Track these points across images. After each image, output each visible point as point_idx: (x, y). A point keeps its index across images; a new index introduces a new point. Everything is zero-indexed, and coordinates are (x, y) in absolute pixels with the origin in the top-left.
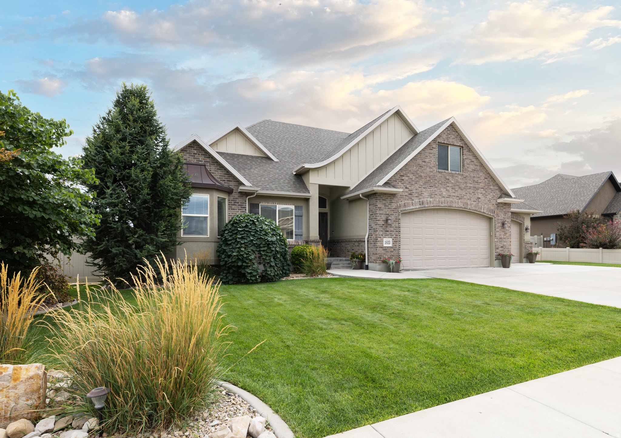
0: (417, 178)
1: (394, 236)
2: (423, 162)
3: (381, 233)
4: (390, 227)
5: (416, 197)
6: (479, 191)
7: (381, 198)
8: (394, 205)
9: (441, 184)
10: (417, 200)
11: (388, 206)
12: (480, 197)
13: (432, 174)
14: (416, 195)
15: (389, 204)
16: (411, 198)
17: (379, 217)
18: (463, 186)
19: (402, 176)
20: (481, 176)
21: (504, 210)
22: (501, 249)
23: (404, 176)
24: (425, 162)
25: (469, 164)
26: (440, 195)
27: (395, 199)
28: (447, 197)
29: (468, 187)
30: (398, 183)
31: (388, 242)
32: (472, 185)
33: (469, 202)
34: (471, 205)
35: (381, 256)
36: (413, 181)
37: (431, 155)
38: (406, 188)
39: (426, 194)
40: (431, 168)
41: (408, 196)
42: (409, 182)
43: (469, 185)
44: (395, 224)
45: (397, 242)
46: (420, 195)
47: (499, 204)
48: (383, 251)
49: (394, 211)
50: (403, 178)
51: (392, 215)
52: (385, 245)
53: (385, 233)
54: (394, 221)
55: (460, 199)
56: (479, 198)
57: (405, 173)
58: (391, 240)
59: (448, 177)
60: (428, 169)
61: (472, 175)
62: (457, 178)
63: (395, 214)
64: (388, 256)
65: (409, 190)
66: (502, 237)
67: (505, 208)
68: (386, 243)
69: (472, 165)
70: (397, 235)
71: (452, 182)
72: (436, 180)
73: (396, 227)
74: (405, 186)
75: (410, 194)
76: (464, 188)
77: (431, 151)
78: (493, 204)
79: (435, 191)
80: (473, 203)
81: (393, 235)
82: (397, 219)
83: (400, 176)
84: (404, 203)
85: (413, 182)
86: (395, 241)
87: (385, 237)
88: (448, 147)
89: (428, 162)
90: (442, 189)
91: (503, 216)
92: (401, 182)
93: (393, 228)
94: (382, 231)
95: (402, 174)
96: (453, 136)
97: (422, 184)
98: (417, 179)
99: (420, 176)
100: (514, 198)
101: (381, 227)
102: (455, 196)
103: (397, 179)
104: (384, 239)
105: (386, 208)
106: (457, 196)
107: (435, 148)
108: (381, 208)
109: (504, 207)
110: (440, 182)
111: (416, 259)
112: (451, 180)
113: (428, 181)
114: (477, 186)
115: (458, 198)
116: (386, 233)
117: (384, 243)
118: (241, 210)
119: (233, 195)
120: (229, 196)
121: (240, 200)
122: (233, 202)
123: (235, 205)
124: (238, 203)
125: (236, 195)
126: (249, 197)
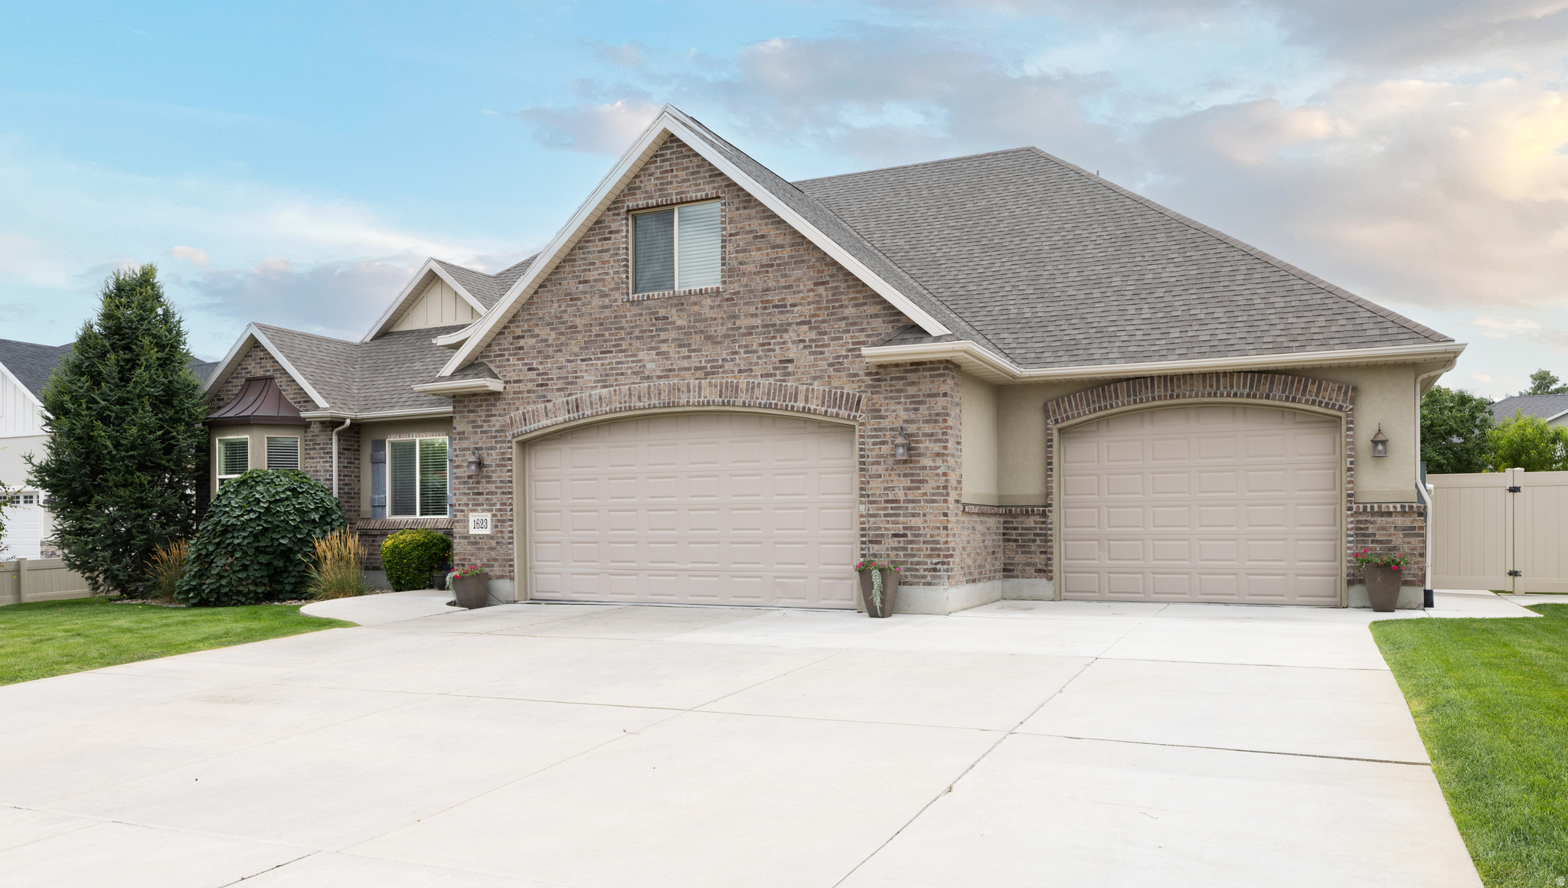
0: (562, 334)
1: (498, 507)
2: (580, 283)
3: (465, 499)
4: (488, 482)
5: (559, 390)
6: (790, 336)
7: (465, 406)
8: (497, 422)
9: (638, 338)
10: (560, 400)
11: (482, 426)
12: (791, 356)
13: (607, 312)
14: (560, 384)
15: (485, 421)
16: (544, 396)
17: (460, 459)
18: (722, 330)
19: (519, 337)
20: (799, 279)
21: (911, 390)
22: (894, 543)
23: (523, 337)
24: (586, 282)
25: (744, 251)
26: (634, 373)
27: (500, 405)
28: (659, 377)
29: (743, 330)
30: (508, 360)
31: (479, 524)
32: (758, 321)
33: (743, 382)
34: (751, 388)
35: (464, 559)
36: (549, 346)
37: (606, 256)
38: (530, 369)
39: (589, 378)
40: (607, 296)
41: (534, 392)
42: (539, 352)
43: (742, 322)
44: (499, 474)
45: (503, 521)
46: (570, 382)
47: (881, 372)
48: (469, 547)
49: (496, 437)
50: (522, 342)
51: (491, 448)
52: (472, 531)
53: (474, 499)
54: (498, 466)
55: (707, 374)
56: (790, 361)
57: (526, 327)
58: (488, 516)
59: (662, 313)
60: (597, 301)
61: (758, 283)
62: (696, 308)
63: (498, 446)
64: (481, 560)
65: (538, 375)
66: (900, 495)
67: (913, 383)
68: (477, 525)
69: (759, 249)
70: (505, 504)
71: (679, 323)
72: (622, 328)
73: (501, 482)
74: (526, 364)
75: (542, 385)
76: (726, 336)
77: (607, 245)
78: (856, 375)
79: (617, 363)
80: (762, 381)
81: (495, 504)
82: (503, 459)
83: (514, 338)
84: (524, 414)
85: (551, 349)
86: (499, 521)
87: (474, 511)
88: (673, 211)
89: (595, 281)
90: (641, 355)
91: (904, 415)
92: (515, 354)
93: (493, 486)
94: (465, 494)
95: (518, 332)
96: (680, 173)
97: (577, 350)
98: (563, 338)
99: (571, 327)
100: (938, 339)
101: (465, 483)
102: (689, 369)
103: (505, 350)
104: (471, 514)
105: (476, 433)
106: (697, 369)
107: (618, 232)
108: (463, 433)
109: (912, 377)
110: (637, 333)
111: (580, 570)
112: (675, 318)
113: (597, 336)
114: (778, 319)
115: (699, 374)
116: (477, 498)
117: (471, 524)
118: (323, 458)
119: (312, 429)
120: (306, 432)
121: (322, 439)
122: (311, 443)
123: (314, 449)
124: (319, 444)
125: (315, 429)
126: (337, 430)
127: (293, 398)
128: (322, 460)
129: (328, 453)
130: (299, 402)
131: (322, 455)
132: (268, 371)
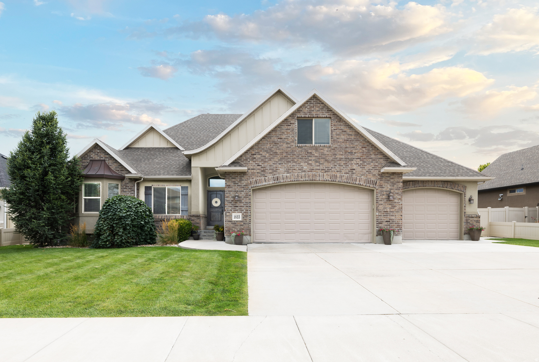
0: (271, 155)
1: (245, 211)
2: (278, 138)
3: (230, 208)
4: (240, 203)
5: (270, 173)
6: (354, 162)
7: (231, 176)
8: (244, 183)
9: (300, 158)
10: (271, 176)
11: (238, 184)
12: (354, 168)
13: (289, 149)
14: (270, 171)
15: (239, 182)
16: (264, 175)
17: (228, 194)
18: (331, 158)
19: (254, 154)
20: (357, 145)
21: (392, 180)
22: (386, 223)
23: (255, 154)
24: (281, 138)
25: (339, 135)
26: (299, 169)
27: (246, 177)
28: (309, 171)
29: (338, 159)
30: (249, 162)
31: (238, 217)
32: (343, 157)
33: (338, 175)
34: (341, 177)
35: (230, 229)
36: (266, 158)
37: (289, 131)
38: (258, 165)
39: (282, 170)
40: (289, 144)
41: (260, 173)
42: (262, 160)
43: (338, 156)
44: (245, 200)
45: (247, 216)
46: (274, 171)
47: (383, 175)
48: (232, 225)
49: (244, 187)
50: (255, 156)
51: (242, 191)
52: (233, 219)
53: (234, 208)
54: (244, 197)
55: (326, 172)
56: (354, 169)
57: (257, 151)
58: (240, 214)
59: (310, 151)
60: (285, 145)
61: (343, 145)
62: (322, 151)
63: (245, 191)
64: (237, 229)
65: (261, 167)
66: (388, 210)
67: (392, 178)
68: (235, 217)
69: (344, 135)
70: (248, 210)
71: (316, 155)
72: (295, 155)
73: (246, 203)
74: (257, 164)
75: (263, 171)
76: (332, 160)
77: (289, 127)
78: (375, 175)
79: (293, 166)
80: (345, 175)
81: (243, 210)
82: (247, 195)
83: (251, 154)
84: (256, 180)
85: (267, 159)
86: (245, 216)
87: (234, 212)
88: (312, 119)
89: (284, 138)
90: (302, 164)
91: (390, 187)
92: (252, 160)
93: (243, 204)
94: (230, 207)
95: (254, 153)
96: (316, 108)
97: (277, 160)
98: (272, 156)
99: (275, 153)
100: (404, 166)
101: (230, 203)
102: (319, 169)
103: (248, 158)
104: (233, 214)
105: (235, 186)
106: (322, 170)
107: (293, 124)
108: (230, 185)
109: (392, 177)
110: (300, 156)
111: (273, 232)
112: (314, 153)
113: (285, 156)
114: (350, 157)
115: (323, 171)
117: (233, 217)
118: (130, 192)
119: (125, 181)
120: (122, 182)
121: (130, 185)
122: (124, 186)
123: (126, 188)
124: (128, 187)
125: (126, 181)
126: (137, 182)
127: (115, 169)
128: (130, 193)
129: (133, 190)
130: (118, 171)
131: (130, 191)
132: (102, 158)
